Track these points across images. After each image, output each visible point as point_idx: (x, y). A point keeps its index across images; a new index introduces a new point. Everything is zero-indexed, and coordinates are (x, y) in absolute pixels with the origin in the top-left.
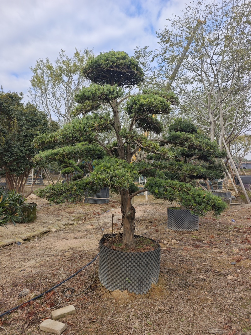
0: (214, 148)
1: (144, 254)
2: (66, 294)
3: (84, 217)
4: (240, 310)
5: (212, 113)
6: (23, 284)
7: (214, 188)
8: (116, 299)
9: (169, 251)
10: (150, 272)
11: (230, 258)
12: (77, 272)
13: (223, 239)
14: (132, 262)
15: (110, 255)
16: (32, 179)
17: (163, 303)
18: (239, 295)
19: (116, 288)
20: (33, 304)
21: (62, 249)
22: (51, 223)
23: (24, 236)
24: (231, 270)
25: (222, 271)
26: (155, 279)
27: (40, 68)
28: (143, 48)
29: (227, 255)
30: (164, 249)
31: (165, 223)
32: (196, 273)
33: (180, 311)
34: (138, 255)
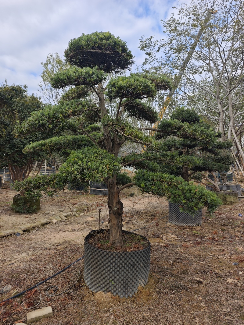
0: (210, 137)
1: (130, 254)
2: (49, 292)
3: (87, 209)
4: (237, 322)
5: (220, 103)
6: (8, 279)
7: (223, 180)
8: (97, 302)
9: (166, 247)
10: (137, 274)
11: (232, 258)
12: (65, 269)
13: (226, 236)
14: (116, 263)
15: (93, 253)
16: (45, 170)
17: (149, 309)
18: (238, 302)
19: (99, 289)
20: (12, 303)
21: (56, 242)
22: (53, 214)
23: (24, 227)
24: (232, 272)
25: (222, 273)
26: (143, 280)
27: (50, 63)
28: (148, 38)
29: (229, 254)
30: (162, 246)
31: (167, 217)
32: (192, 274)
33: (167, 320)
34: (123, 255)
